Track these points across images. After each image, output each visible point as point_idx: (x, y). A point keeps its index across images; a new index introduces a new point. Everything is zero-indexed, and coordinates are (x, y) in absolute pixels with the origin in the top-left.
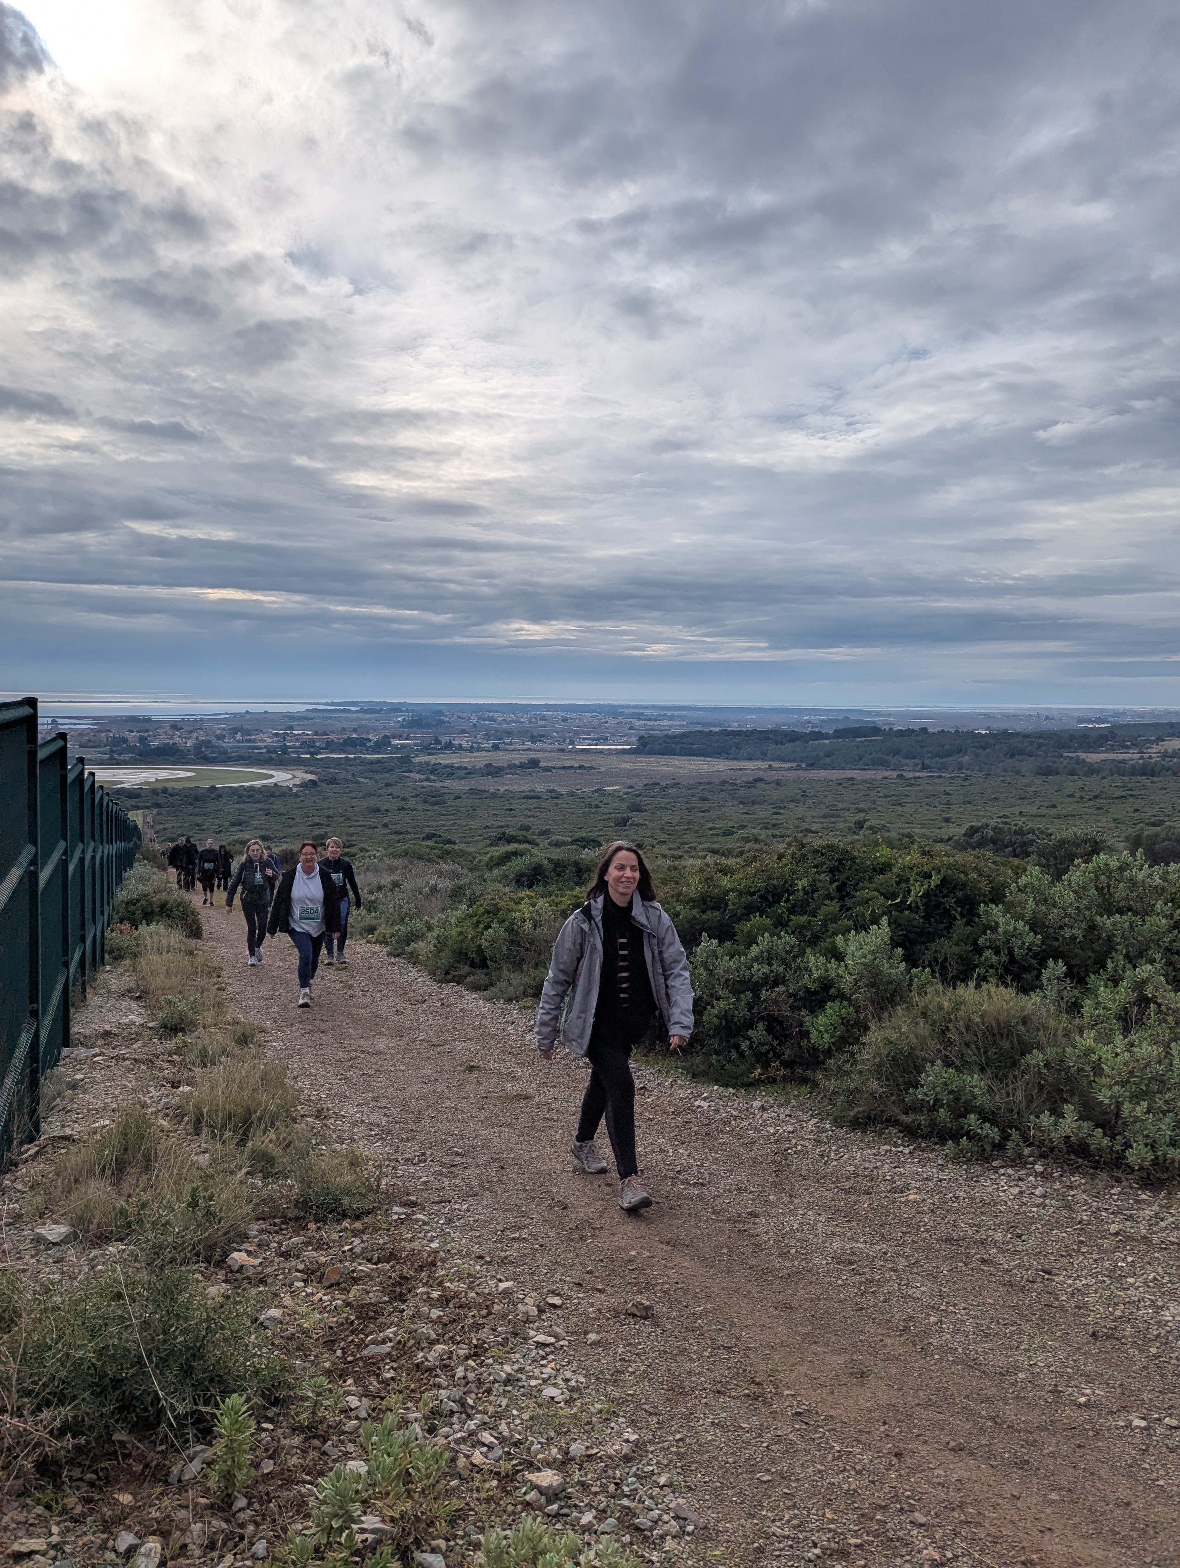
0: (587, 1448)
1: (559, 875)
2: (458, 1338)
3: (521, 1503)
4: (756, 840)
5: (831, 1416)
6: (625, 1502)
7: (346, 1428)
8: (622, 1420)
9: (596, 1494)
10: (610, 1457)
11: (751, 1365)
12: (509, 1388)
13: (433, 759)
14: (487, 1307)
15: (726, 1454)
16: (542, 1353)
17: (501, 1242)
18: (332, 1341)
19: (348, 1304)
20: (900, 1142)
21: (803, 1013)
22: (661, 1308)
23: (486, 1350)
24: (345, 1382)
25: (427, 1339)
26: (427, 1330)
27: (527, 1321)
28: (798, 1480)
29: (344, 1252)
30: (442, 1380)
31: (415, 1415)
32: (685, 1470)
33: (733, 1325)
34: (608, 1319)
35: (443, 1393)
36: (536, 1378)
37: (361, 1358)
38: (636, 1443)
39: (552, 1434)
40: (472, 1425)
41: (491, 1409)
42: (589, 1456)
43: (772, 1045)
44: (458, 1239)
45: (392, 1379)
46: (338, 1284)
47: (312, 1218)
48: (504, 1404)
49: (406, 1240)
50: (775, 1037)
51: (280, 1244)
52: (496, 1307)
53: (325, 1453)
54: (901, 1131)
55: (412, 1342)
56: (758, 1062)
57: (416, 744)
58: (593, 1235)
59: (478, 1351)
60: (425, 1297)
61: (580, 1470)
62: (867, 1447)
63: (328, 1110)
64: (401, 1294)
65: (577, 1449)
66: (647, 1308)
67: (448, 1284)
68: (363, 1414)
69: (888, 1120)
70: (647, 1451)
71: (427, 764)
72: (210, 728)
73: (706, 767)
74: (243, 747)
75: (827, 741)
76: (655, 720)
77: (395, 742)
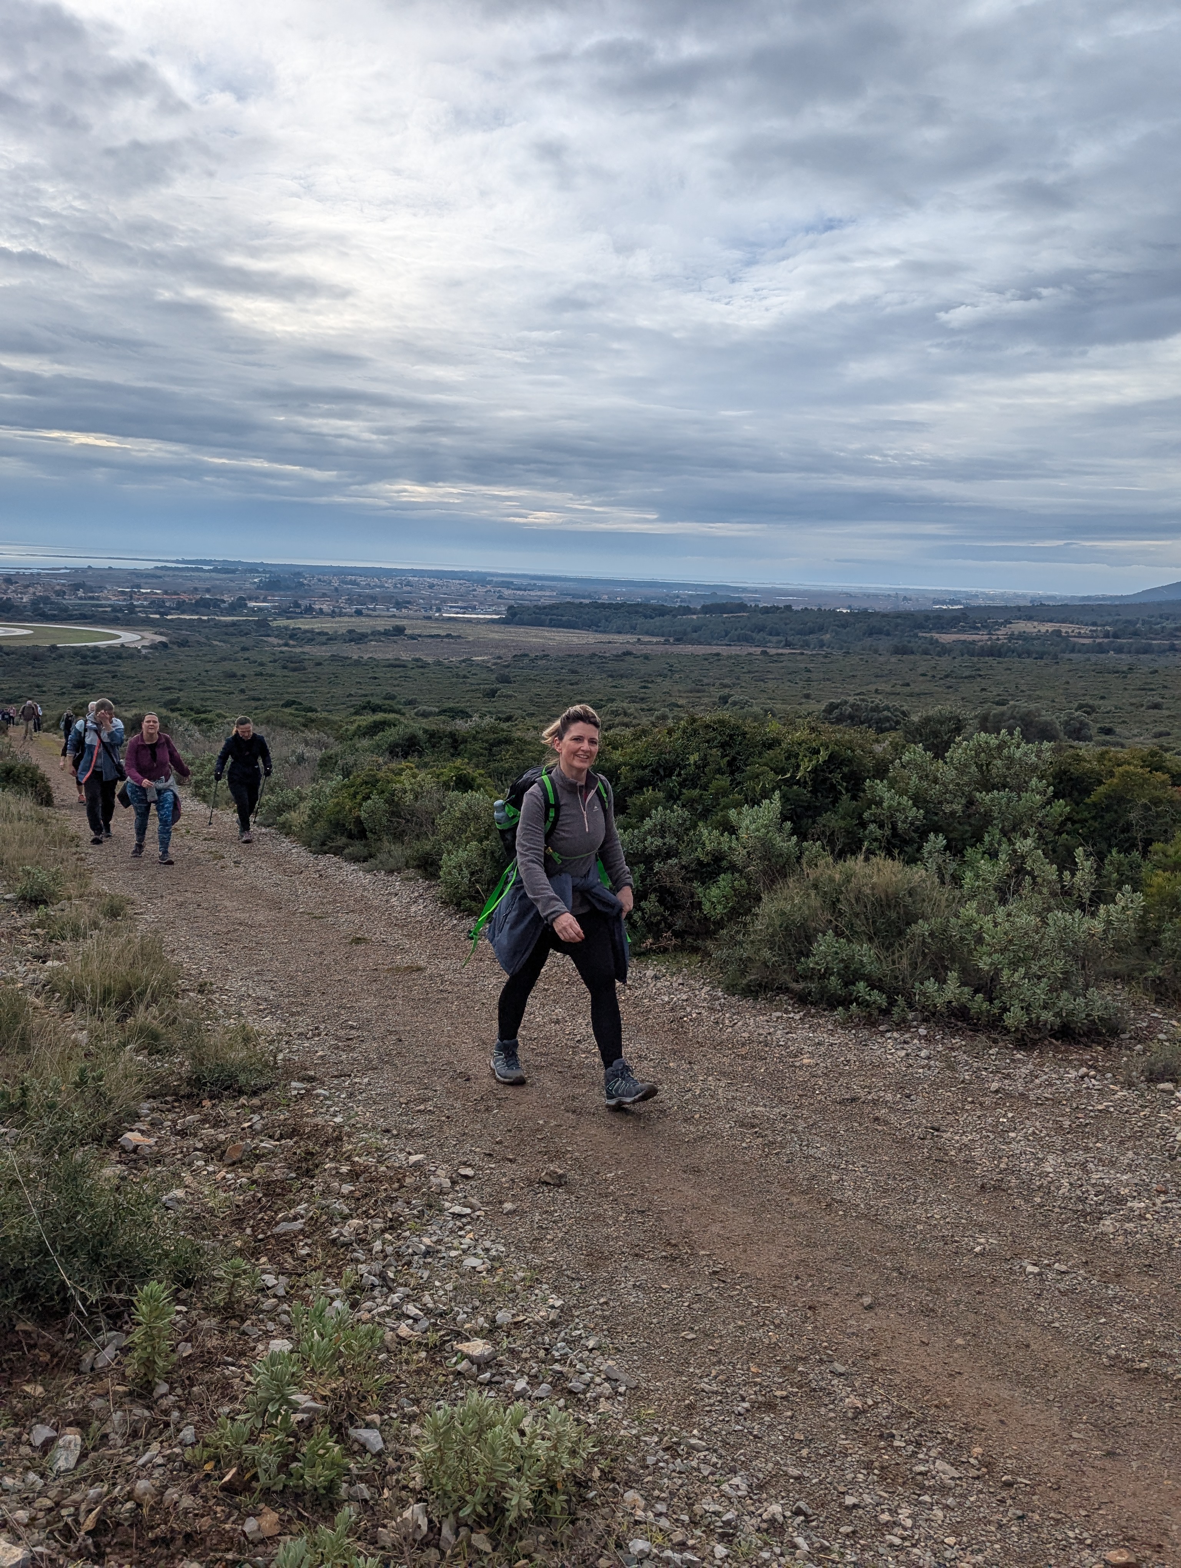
0: (513, 1315)
1: (434, 746)
2: (371, 1211)
3: (452, 1373)
4: (626, 714)
5: (747, 1274)
6: (557, 1367)
7: (264, 1307)
8: (545, 1286)
9: (526, 1359)
10: (537, 1323)
11: (666, 1228)
12: (430, 1260)
13: (292, 624)
14: (399, 1180)
15: (649, 1314)
16: (458, 1223)
17: (407, 1115)
18: (239, 1220)
19: (254, 1182)
20: (790, 1008)
21: (695, 884)
22: (574, 1175)
23: (402, 1223)
24: (258, 1259)
25: (340, 1214)
26: (340, 1206)
27: (441, 1193)
28: (721, 1337)
29: (243, 1129)
30: (360, 1255)
31: (336, 1290)
32: (611, 1333)
33: (644, 1189)
34: (522, 1188)
35: (363, 1268)
36: (455, 1249)
37: (273, 1236)
38: (561, 1308)
39: (477, 1303)
40: (395, 1298)
41: (413, 1282)
42: (516, 1323)
43: (663, 916)
44: (363, 1114)
45: (308, 1255)
46: (241, 1162)
47: (206, 1095)
48: (426, 1274)
49: (307, 1115)
50: (666, 908)
51: (174, 1122)
52: (408, 1180)
53: (244, 1333)
54: (792, 999)
55: (324, 1217)
56: (649, 932)
57: (274, 607)
58: (498, 1106)
59: (394, 1225)
60: (334, 1172)
61: (508, 1337)
62: (782, 1301)
63: (211, 984)
64: (308, 1170)
65: (503, 1316)
66: (561, 1176)
67: (357, 1159)
68: (281, 1292)
69: (777, 988)
70: (572, 1316)
71: (286, 628)
72: (49, 583)
73: (575, 640)
74: (85, 605)
75: (694, 617)
76: (525, 590)
77: (251, 604)
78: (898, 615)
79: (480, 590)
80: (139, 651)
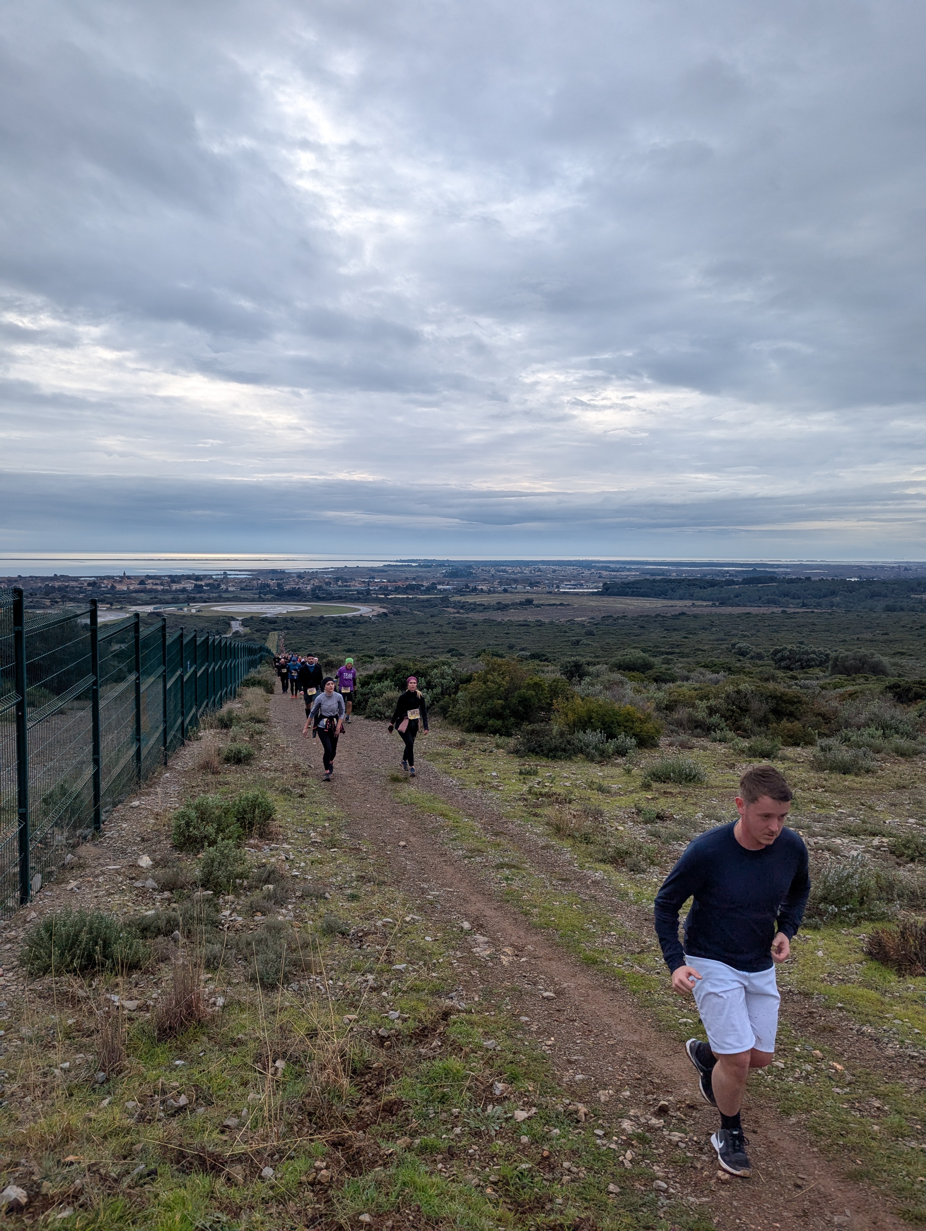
13: (463, 599)
57: (453, 589)
71: (459, 602)
72: (322, 577)
73: (648, 605)
74: (342, 590)
75: (737, 587)
76: (617, 571)
77: (439, 587)
78: (896, 582)
79: (587, 573)
80: (370, 619)
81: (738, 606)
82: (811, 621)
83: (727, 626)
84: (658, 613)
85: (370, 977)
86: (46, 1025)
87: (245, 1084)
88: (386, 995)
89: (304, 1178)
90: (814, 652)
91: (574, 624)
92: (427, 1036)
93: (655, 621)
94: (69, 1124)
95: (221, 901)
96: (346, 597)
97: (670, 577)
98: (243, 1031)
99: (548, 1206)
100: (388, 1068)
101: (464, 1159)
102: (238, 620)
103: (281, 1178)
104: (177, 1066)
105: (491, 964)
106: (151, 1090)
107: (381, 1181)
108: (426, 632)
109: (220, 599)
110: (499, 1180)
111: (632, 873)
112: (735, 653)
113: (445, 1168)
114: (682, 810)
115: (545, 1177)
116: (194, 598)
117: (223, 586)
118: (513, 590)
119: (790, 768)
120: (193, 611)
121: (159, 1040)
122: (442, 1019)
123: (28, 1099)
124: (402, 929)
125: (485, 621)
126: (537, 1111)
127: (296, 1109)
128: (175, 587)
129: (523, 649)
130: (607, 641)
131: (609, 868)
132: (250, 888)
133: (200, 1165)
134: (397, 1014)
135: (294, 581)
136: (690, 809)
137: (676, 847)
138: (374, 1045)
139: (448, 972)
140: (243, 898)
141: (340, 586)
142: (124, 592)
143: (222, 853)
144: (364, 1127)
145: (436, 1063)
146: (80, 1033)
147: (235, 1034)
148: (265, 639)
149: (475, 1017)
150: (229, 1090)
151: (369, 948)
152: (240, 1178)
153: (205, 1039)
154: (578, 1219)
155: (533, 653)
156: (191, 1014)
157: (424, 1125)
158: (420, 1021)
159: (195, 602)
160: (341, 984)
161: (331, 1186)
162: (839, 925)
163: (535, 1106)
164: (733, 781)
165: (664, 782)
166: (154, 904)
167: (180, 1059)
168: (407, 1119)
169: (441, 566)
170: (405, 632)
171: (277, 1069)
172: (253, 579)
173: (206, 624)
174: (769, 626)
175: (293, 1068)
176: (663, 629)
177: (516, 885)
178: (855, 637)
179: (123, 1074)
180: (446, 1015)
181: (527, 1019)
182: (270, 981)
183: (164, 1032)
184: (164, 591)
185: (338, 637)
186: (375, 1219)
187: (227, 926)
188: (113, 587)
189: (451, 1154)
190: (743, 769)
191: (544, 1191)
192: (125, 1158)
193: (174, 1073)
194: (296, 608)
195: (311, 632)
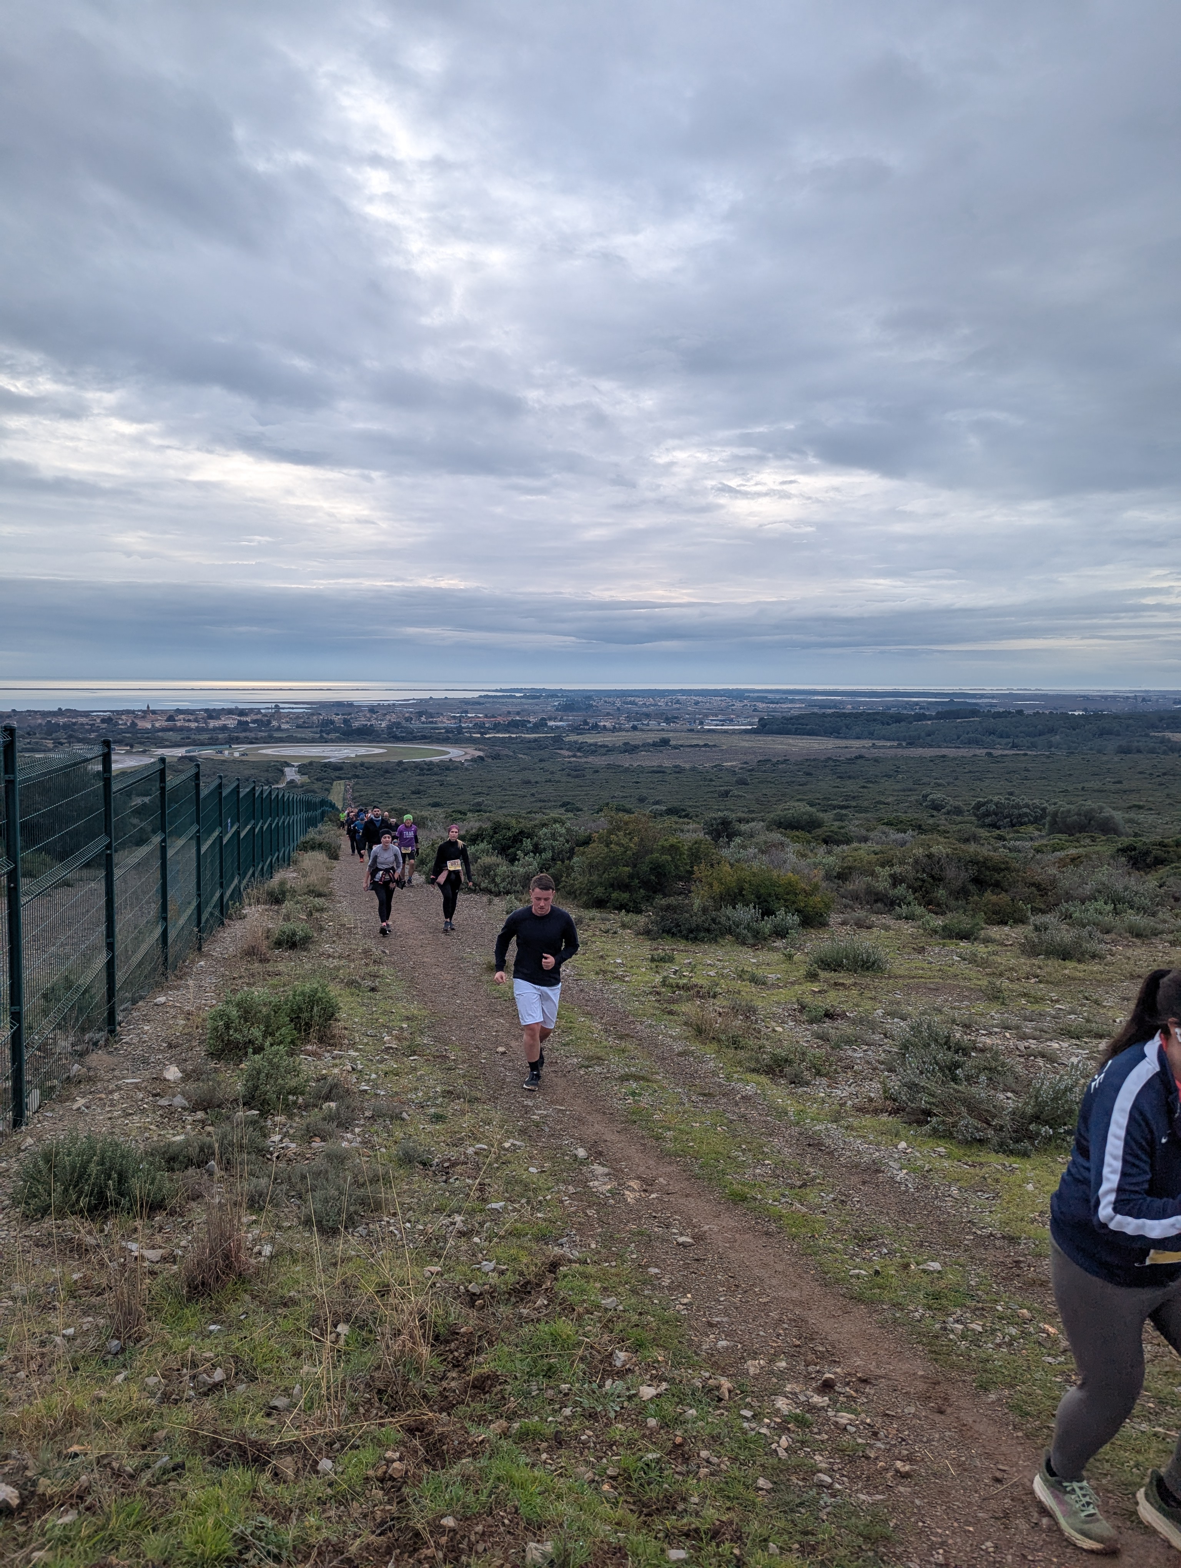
13: (581, 738)
57: (568, 726)
71: (576, 742)
72: (401, 712)
73: (816, 746)
74: (426, 728)
75: (929, 722)
76: (777, 703)
77: (551, 723)
78: (1131, 716)
79: (738, 705)
80: (463, 764)
81: (931, 746)
82: (1024, 765)
83: (917, 772)
84: (829, 755)
85: (458, 1218)
86: (46, 1281)
87: (298, 1354)
88: (479, 1241)
89: (371, 1473)
90: (1027, 806)
91: (721, 770)
92: (529, 1292)
93: (825, 766)
94: (73, 1405)
95: (269, 1123)
96: (430, 737)
97: (843, 711)
98: (296, 1288)
99: (681, 1507)
100: (479, 1333)
101: (576, 1448)
102: (293, 766)
103: (342, 1473)
104: (211, 1332)
105: (612, 1201)
106: (177, 1362)
107: (469, 1476)
108: (533, 781)
109: (270, 740)
110: (619, 1474)
111: (793, 1085)
112: (926, 807)
113: (550, 1459)
114: (857, 1006)
115: (678, 1470)
116: (237, 738)
117: (275, 723)
118: (644, 727)
119: (995, 953)
120: (237, 754)
121: (189, 1300)
122: (550, 1271)
123: (22, 1374)
124: (500, 1157)
125: (609, 767)
126: (669, 1387)
127: (362, 1386)
128: (212, 724)
129: (657, 803)
130: (764, 791)
131: (764, 1079)
132: (306, 1107)
133: (240, 1456)
134: (492, 1265)
135: (365, 716)
136: (868, 1005)
137: (850, 1053)
138: (462, 1304)
139: (557, 1212)
140: (297, 1119)
141: (423, 723)
142: (147, 731)
143: (270, 1062)
144: (448, 1408)
145: (542, 1326)
146: (89, 1291)
147: (285, 1291)
148: (328, 790)
149: (591, 1269)
150: (277, 1362)
151: (458, 1182)
152: (290, 1472)
153: (247, 1297)
154: (717, 1523)
155: (670, 807)
156: (229, 1266)
157: (525, 1405)
158: (521, 1274)
159: (238, 743)
160: (421, 1227)
161: (405, 1482)
162: (1055, 1151)
163: (665, 1380)
164: (923, 969)
165: (835, 971)
166: (184, 1127)
167: (214, 1323)
168: (504, 1398)
169: (552, 696)
170: (507, 781)
171: (338, 1335)
172: (313, 714)
173: (253, 772)
174: (970, 772)
175: (359, 1334)
176: (835, 777)
177: (645, 1101)
178: (1080, 786)
179: (142, 1343)
180: (554, 1266)
181: (657, 1271)
182: (331, 1224)
183: (195, 1289)
184: (199, 730)
185: (421, 788)
186: (461, 1523)
187: (276, 1155)
188: (134, 724)
189: (558, 1441)
190: (935, 954)
191: (676, 1487)
192: (144, 1448)
193: (207, 1341)
194: (368, 751)
195: (387, 782)
